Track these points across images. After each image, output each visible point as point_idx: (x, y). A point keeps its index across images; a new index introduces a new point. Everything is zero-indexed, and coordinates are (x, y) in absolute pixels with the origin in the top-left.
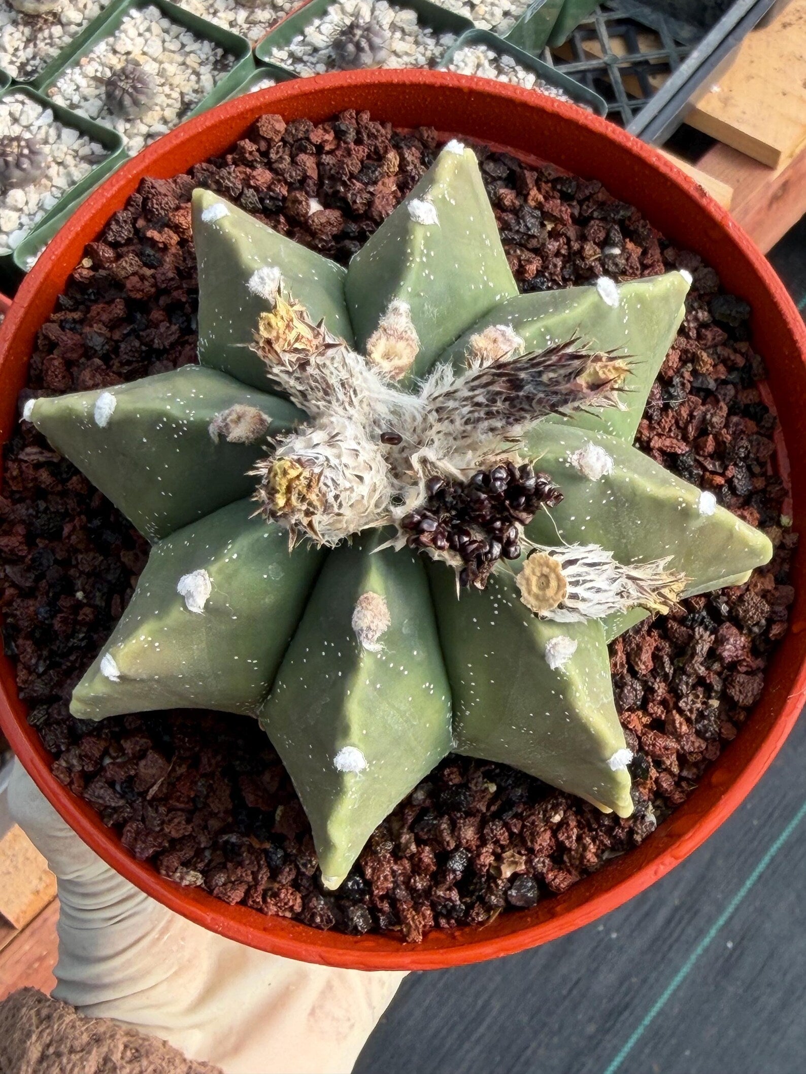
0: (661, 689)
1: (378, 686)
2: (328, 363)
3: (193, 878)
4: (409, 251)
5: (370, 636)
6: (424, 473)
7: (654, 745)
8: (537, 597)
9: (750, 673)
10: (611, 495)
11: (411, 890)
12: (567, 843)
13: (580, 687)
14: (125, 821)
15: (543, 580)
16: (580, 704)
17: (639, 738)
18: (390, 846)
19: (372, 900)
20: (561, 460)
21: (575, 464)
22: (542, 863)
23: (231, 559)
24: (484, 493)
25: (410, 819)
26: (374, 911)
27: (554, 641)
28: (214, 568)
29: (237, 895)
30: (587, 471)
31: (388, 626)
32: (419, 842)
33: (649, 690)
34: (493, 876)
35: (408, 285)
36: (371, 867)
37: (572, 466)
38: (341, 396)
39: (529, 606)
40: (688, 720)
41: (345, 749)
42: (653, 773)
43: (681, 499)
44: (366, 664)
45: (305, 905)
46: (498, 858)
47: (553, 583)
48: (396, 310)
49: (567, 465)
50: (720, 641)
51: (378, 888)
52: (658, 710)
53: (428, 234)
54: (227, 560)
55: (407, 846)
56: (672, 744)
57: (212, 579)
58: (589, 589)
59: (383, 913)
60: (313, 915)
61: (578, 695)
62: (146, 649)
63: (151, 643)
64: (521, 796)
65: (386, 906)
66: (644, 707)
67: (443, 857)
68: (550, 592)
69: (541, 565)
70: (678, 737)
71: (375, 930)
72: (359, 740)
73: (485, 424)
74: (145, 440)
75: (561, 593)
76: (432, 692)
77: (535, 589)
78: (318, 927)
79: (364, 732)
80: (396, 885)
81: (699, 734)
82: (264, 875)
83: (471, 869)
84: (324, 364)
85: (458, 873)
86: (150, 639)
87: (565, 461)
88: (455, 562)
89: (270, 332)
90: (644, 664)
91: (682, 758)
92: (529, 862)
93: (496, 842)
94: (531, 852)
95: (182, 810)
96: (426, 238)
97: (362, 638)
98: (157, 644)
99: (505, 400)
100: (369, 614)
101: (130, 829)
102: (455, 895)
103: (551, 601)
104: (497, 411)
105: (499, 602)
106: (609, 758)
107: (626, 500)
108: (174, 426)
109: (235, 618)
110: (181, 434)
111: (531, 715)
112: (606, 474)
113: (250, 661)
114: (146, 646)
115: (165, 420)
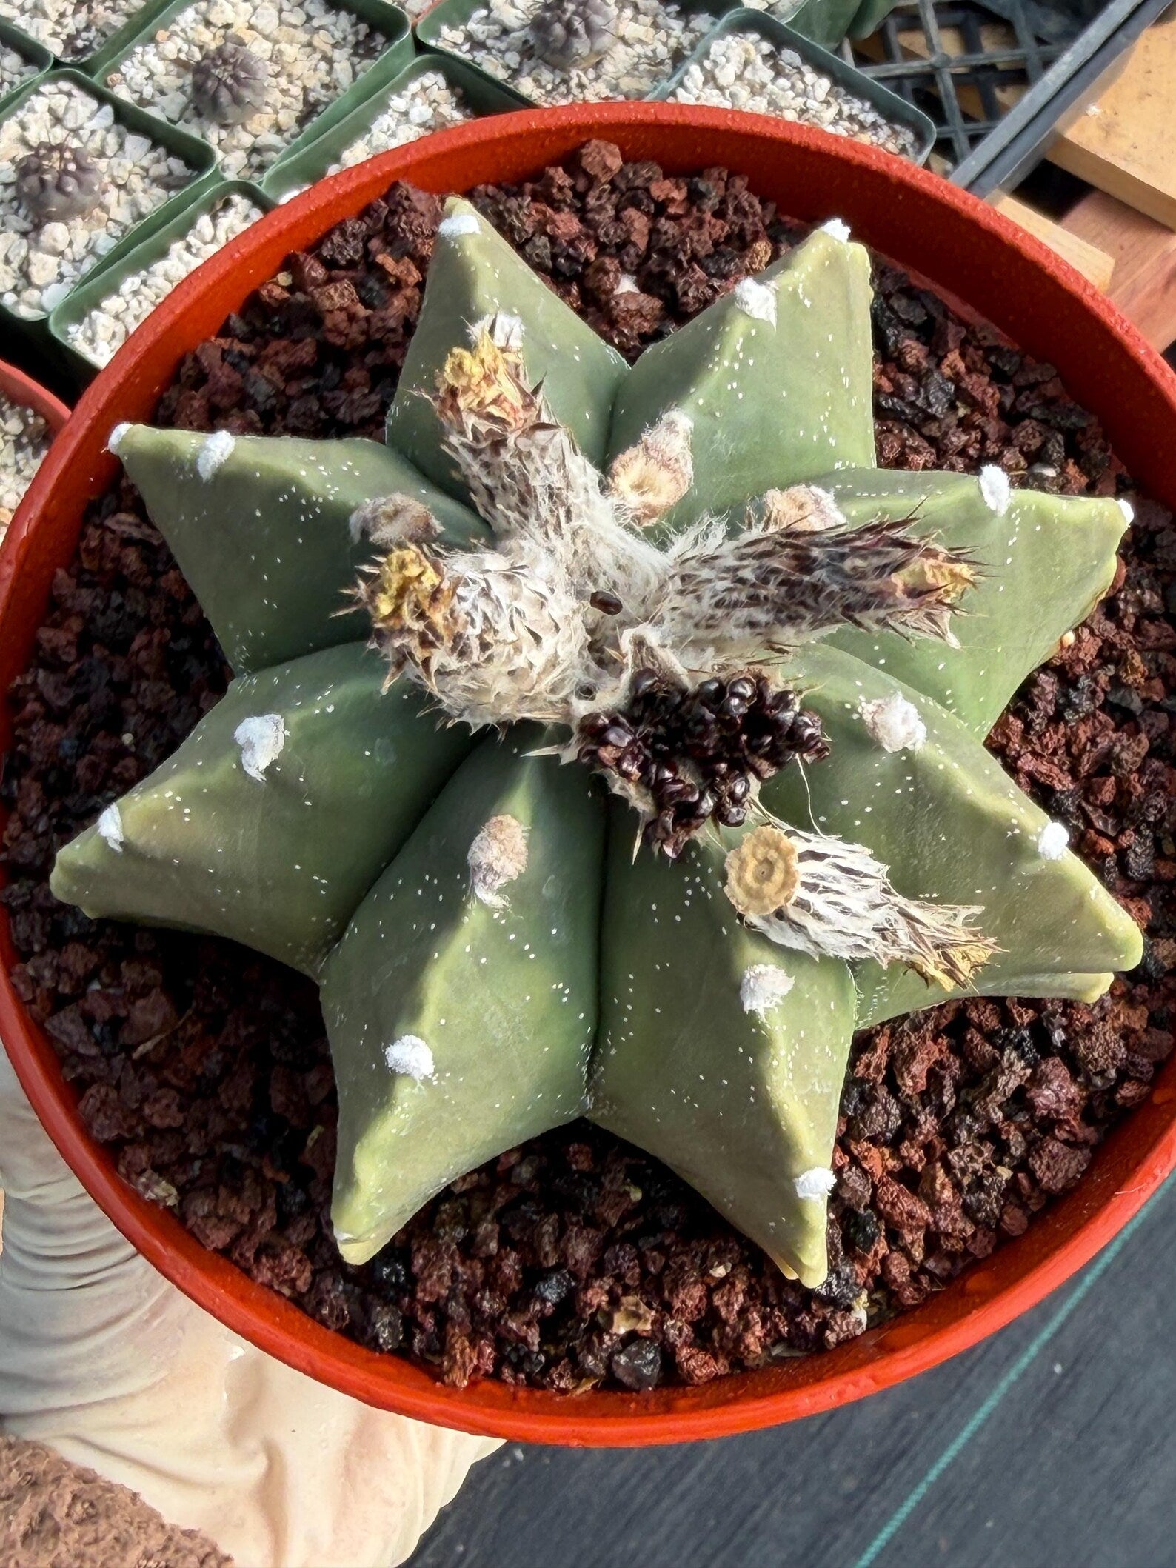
0: (928, 1123)
1: (483, 960)
2: (535, 452)
3: (163, 1192)
4: (717, 348)
5: (489, 880)
6: (634, 658)
7: (893, 1205)
8: (749, 891)
9: (1072, 1144)
10: (911, 784)
11: (473, 1308)
12: (723, 1312)
13: (783, 1053)
14: (93, 1080)
15: (764, 868)
16: (775, 1078)
17: (875, 1188)
18: (460, 1233)
19: (411, 1307)
20: (848, 706)
21: (867, 717)
22: (677, 1329)
23: (323, 711)
24: (711, 711)
25: (500, 1202)
26: (410, 1323)
27: (760, 968)
28: (295, 717)
29: (219, 1237)
30: (881, 733)
31: (520, 875)
32: (505, 1241)
33: (910, 1121)
34: (599, 1327)
35: (700, 396)
36: (425, 1257)
37: (861, 721)
38: (544, 512)
39: (733, 902)
41: (406, 1039)
42: (882, 1247)
43: (1014, 821)
45: (313, 1285)
46: (614, 1302)
47: (778, 877)
48: (671, 424)
49: (855, 716)
50: (1037, 1080)
51: (424, 1290)
52: (914, 1154)
53: (753, 332)
54: (317, 712)
55: (485, 1242)
56: (922, 1212)
57: (287, 733)
58: (831, 903)
59: (423, 1331)
60: (321, 1303)
61: (775, 1063)
63: (179, 806)
64: (676, 1220)
65: (429, 1322)
66: (894, 1144)
67: (534, 1274)
68: (769, 888)
69: (767, 844)
70: (934, 1204)
71: (402, 1352)
72: (432, 1032)
73: (742, 614)
74: (258, 514)
75: (785, 894)
76: (565, 1000)
77: (749, 877)
78: (323, 1322)
79: (443, 1022)
80: (453, 1295)
81: (968, 1211)
82: (267, 1221)
83: (568, 1305)
84: (529, 453)
85: (549, 1304)
86: (179, 799)
87: (854, 710)
88: (641, 803)
89: (457, 376)
90: (913, 1077)
91: (933, 1239)
92: (659, 1323)
93: (619, 1278)
94: (667, 1308)
95: (178, 1089)
96: (748, 339)
97: (476, 880)
98: (187, 811)
99: (782, 583)
100: (495, 847)
101: (95, 1095)
102: (534, 1336)
103: (767, 901)
104: (766, 598)
105: (696, 888)
106: (798, 1176)
107: (932, 799)
108: (304, 502)
109: (309, 804)
110: (311, 518)
111: (702, 1077)
112: (910, 748)
113: (316, 878)
114: (171, 808)
115: (293, 489)
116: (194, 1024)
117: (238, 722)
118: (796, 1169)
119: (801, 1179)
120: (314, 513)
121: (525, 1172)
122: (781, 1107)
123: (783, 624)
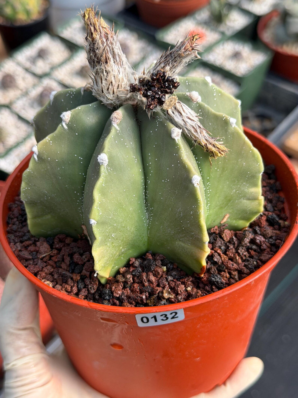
0: (231, 247)
1: (116, 142)
3: (49, 283)
5: (115, 121)
8: (168, 106)
10: (201, 112)
13: (183, 149)
16: (182, 155)
18: (123, 280)
23: (78, 109)
28: (73, 110)
34: (160, 298)
36: (115, 286)
37: (187, 96)
40: (242, 259)
41: (102, 154)
43: (224, 116)
44: (113, 131)
49: (186, 95)
52: (230, 253)
55: (129, 279)
56: (235, 265)
57: (71, 113)
61: (182, 152)
62: (48, 143)
63: (49, 141)
66: (225, 253)
76: (136, 161)
79: (109, 151)
80: (123, 294)
82: (75, 289)
86: (49, 139)
87: (185, 94)
94: (177, 294)
97: (113, 122)
98: (51, 142)
100: (116, 114)
105: (159, 121)
106: (192, 178)
107: (206, 115)
108: (72, 93)
109: (77, 134)
110: (73, 96)
111: (168, 169)
112: (199, 102)
113: (80, 158)
114: (48, 141)
115: (70, 92)
117: (60, 114)
118: (192, 175)
119: (193, 178)
120: (74, 94)
121: (137, 263)
122: (185, 162)
123: (166, 65)
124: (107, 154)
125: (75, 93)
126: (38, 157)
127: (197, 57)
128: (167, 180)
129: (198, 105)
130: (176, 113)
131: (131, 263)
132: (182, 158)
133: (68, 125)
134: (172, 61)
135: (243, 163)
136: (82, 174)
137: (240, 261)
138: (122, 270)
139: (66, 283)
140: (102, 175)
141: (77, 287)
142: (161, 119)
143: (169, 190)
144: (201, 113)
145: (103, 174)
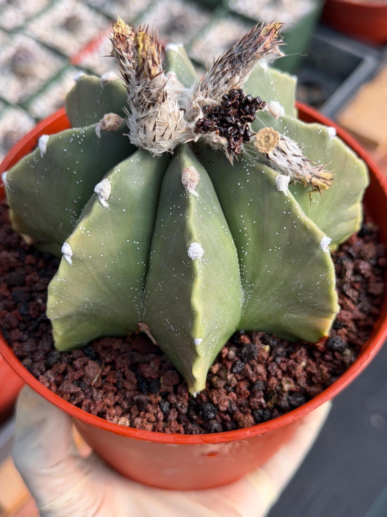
1: (201, 216)
3: (124, 421)
5: (192, 185)
6: (200, 105)
8: (266, 146)
10: (287, 129)
11: (239, 406)
13: (297, 204)
14: (82, 400)
15: (267, 139)
16: (299, 212)
23: (118, 172)
25: (230, 366)
27: (278, 177)
28: (111, 177)
29: (149, 427)
34: (280, 393)
39: (263, 152)
40: (353, 302)
43: (319, 128)
44: (193, 202)
45: (185, 430)
51: (222, 406)
54: (116, 172)
55: (232, 380)
57: (110, 182)
59: (228, 421)
61: (297, 207)
62: (83, 234)
63: (86, 231)
64: (282, 352)
72: (198, 239)
73: (223, 81)
74: (65, 150)
77: (264, 143)
79: (200, 235)
80: (231, 403)
82: (161, 415)
83: (267, 390)
85: (261, 391)
86: (84, 228)
88: (224, 142)
92: (296, 384)
94: (295, 378)
95: (111, 390)
97: (188, 188)
98: (88, 232)
101: (86, 403)
102: (262, 401)
104: (227, 70)
105: (248, 167)
107: (294, 132)
108: (78, 137)
109: (124, 210)
110: (82, 140)
111: (277, 234)
112: (282, 116)
113: (135, 242)
114: (83, 232)
115: (74, 135)
116: (106, 368)
117: (94, 188)
119: (322, 242)
120: (83, 138)
121: (232, 353)
122: (305, 221)
123: (235, 75)
124: (200, 242)
125: (84, 136)
126: (72, 258)
127: (279, 55)
128: (278, 248)
129: (281, 121)
130: (279, 154)
131: (224, 356)
132: (298, 217)
133: (108, 201)
134: (243, 68)
135: (347, 184)
136: (141, 264)
137: (352, 306)
138: (215, 369)
139: (147, 411)
140: (199, 274)
141: (162, 411)
142: (252, 164)
143: (281, 260)
144: (287, 132)
145: (200, 272)
